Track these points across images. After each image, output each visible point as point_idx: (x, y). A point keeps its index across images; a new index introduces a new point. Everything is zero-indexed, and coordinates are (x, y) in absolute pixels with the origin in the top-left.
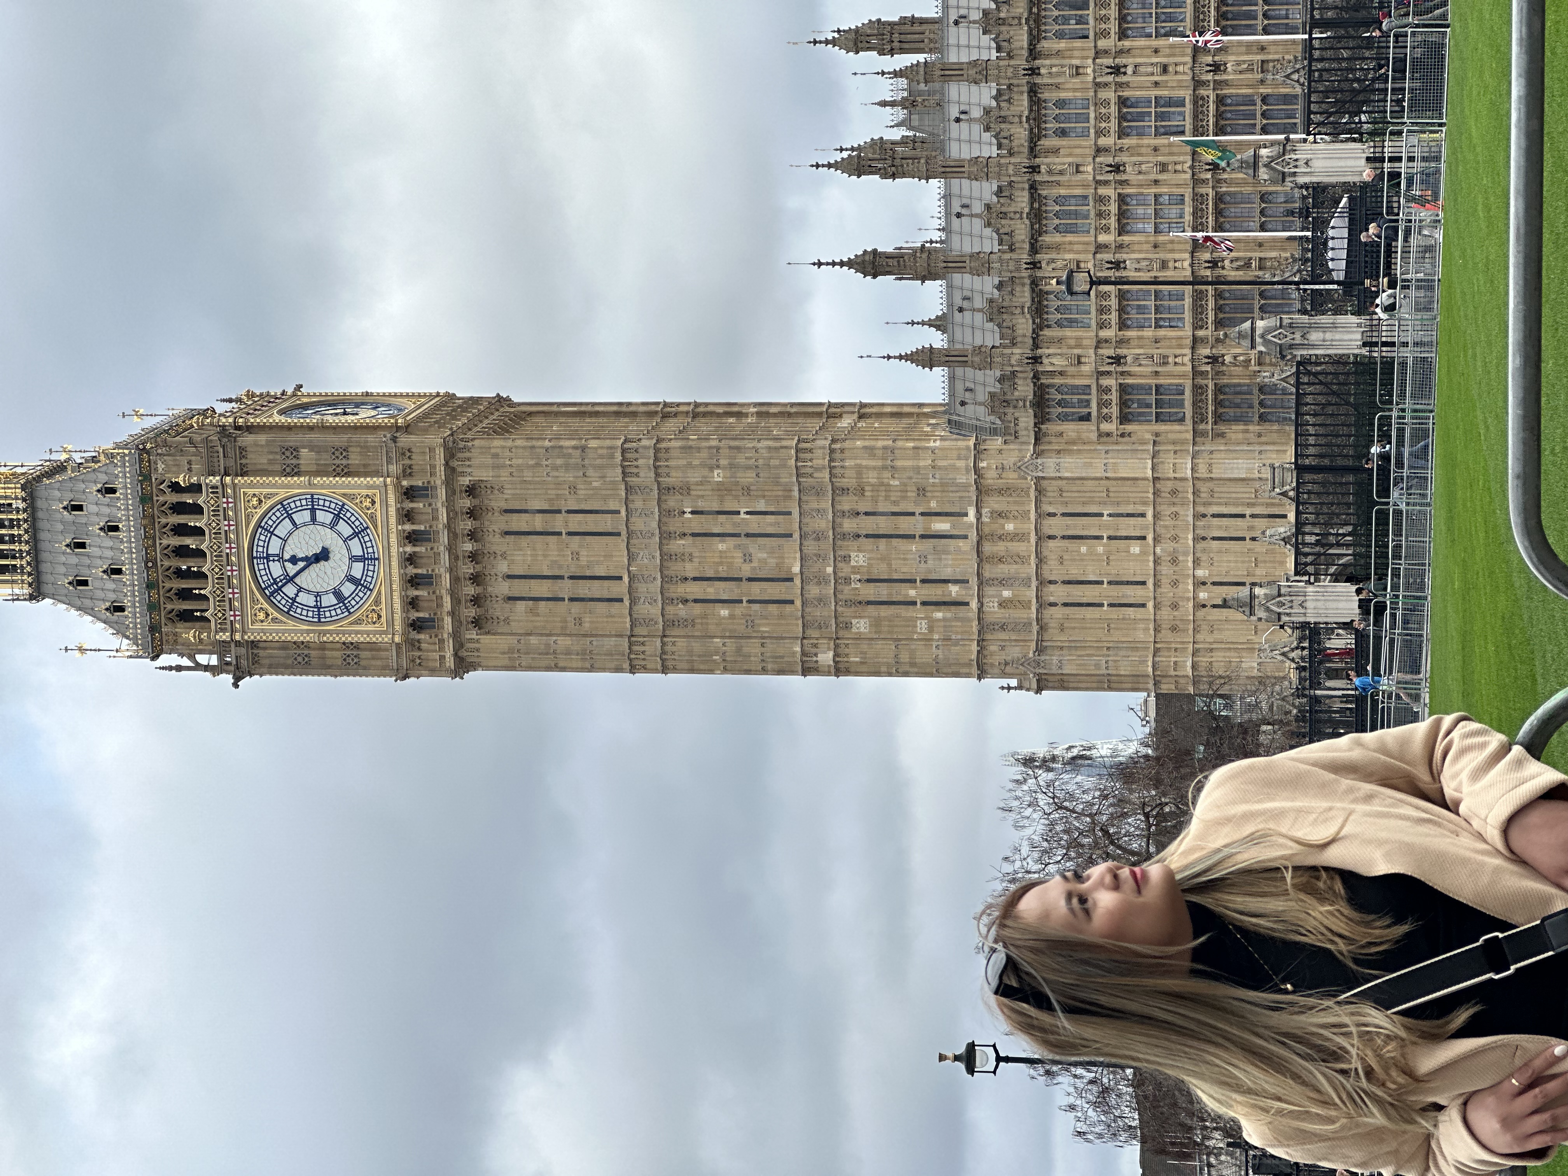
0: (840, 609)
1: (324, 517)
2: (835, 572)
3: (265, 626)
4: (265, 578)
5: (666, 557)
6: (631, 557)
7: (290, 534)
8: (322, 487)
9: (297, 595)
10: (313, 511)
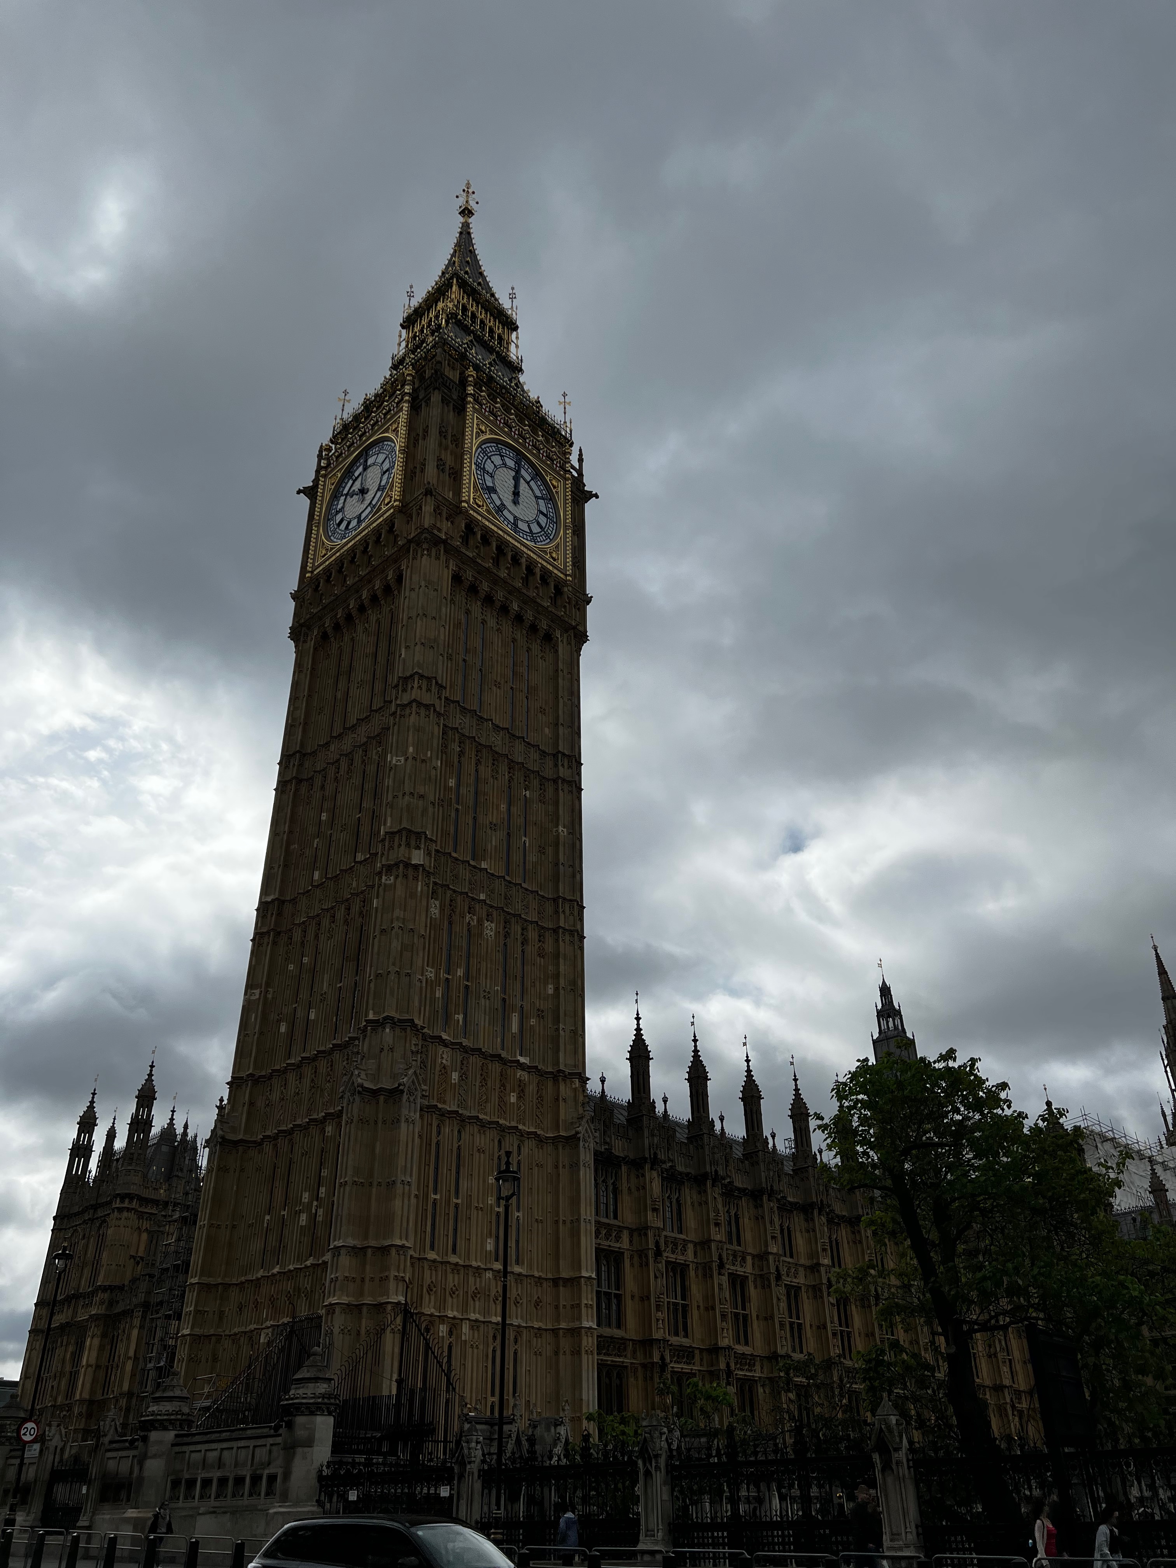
0: (449, 893)
1: (543, 520)
2: (480, 901)
3: (475, 426)
4: (504, 451)
5: (496, 756)
6: (497, 728)
7: (532, 490)
8: (565, 534)
9: (492, 462)
10: (545, 515)
